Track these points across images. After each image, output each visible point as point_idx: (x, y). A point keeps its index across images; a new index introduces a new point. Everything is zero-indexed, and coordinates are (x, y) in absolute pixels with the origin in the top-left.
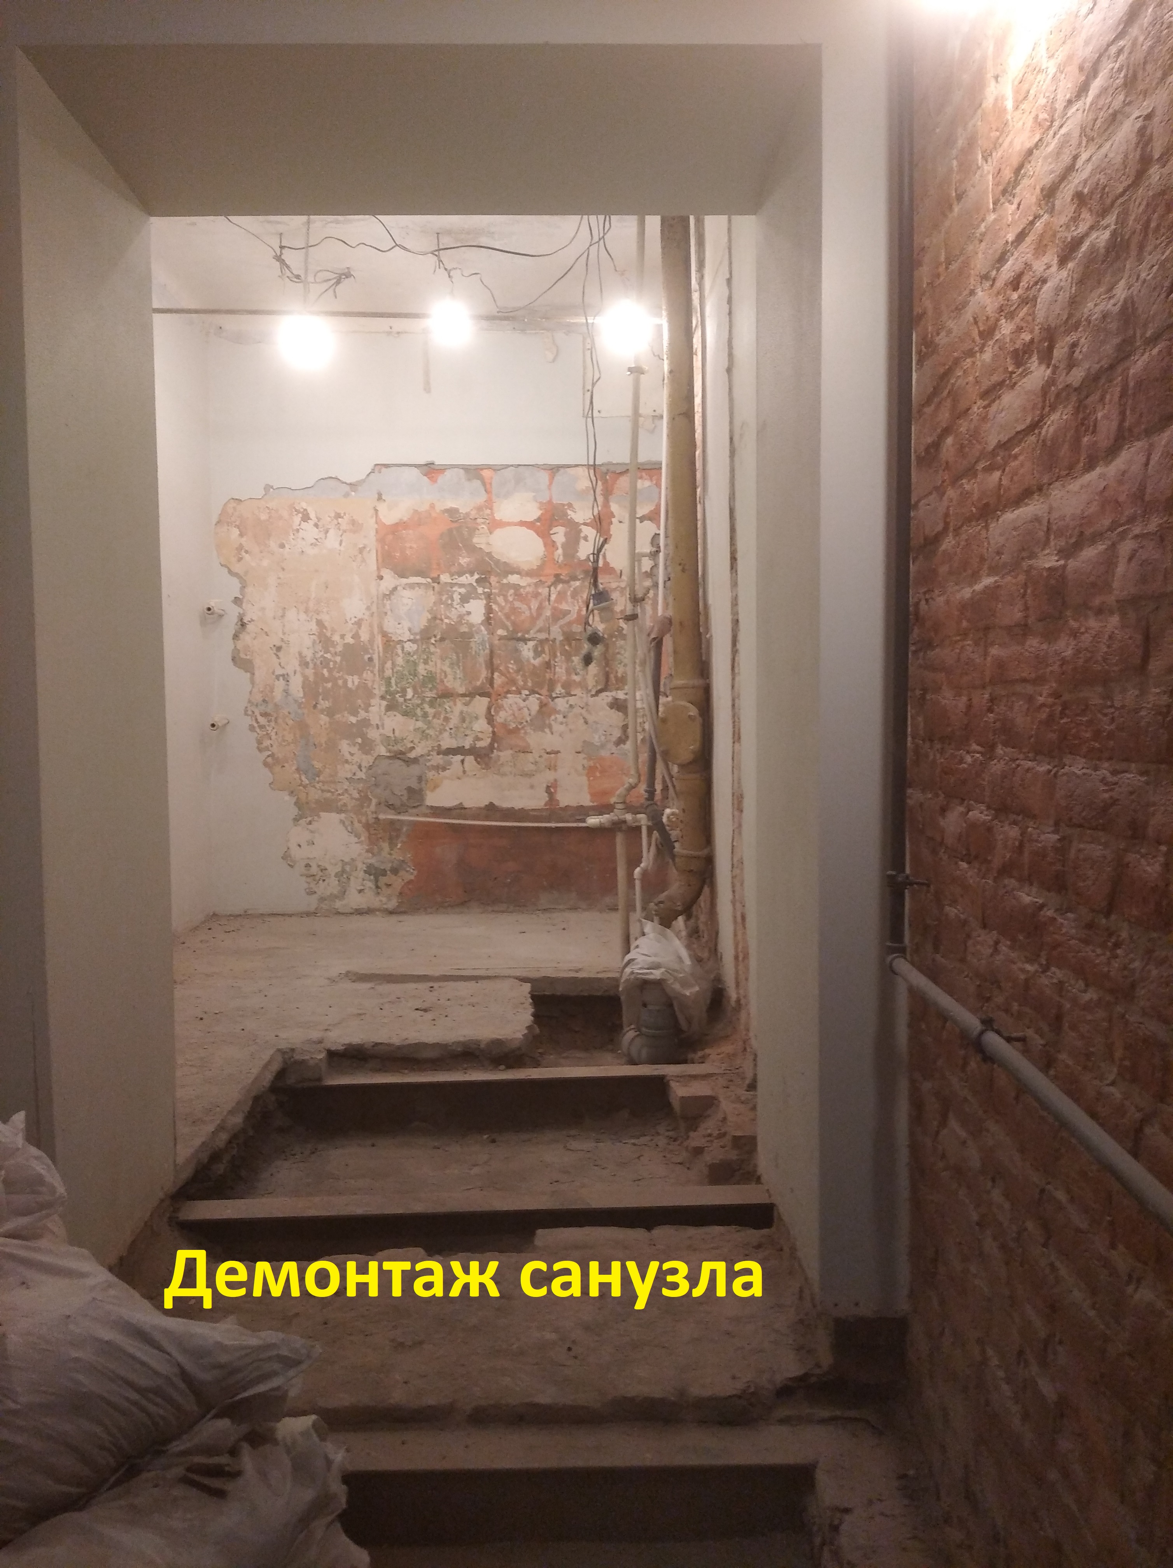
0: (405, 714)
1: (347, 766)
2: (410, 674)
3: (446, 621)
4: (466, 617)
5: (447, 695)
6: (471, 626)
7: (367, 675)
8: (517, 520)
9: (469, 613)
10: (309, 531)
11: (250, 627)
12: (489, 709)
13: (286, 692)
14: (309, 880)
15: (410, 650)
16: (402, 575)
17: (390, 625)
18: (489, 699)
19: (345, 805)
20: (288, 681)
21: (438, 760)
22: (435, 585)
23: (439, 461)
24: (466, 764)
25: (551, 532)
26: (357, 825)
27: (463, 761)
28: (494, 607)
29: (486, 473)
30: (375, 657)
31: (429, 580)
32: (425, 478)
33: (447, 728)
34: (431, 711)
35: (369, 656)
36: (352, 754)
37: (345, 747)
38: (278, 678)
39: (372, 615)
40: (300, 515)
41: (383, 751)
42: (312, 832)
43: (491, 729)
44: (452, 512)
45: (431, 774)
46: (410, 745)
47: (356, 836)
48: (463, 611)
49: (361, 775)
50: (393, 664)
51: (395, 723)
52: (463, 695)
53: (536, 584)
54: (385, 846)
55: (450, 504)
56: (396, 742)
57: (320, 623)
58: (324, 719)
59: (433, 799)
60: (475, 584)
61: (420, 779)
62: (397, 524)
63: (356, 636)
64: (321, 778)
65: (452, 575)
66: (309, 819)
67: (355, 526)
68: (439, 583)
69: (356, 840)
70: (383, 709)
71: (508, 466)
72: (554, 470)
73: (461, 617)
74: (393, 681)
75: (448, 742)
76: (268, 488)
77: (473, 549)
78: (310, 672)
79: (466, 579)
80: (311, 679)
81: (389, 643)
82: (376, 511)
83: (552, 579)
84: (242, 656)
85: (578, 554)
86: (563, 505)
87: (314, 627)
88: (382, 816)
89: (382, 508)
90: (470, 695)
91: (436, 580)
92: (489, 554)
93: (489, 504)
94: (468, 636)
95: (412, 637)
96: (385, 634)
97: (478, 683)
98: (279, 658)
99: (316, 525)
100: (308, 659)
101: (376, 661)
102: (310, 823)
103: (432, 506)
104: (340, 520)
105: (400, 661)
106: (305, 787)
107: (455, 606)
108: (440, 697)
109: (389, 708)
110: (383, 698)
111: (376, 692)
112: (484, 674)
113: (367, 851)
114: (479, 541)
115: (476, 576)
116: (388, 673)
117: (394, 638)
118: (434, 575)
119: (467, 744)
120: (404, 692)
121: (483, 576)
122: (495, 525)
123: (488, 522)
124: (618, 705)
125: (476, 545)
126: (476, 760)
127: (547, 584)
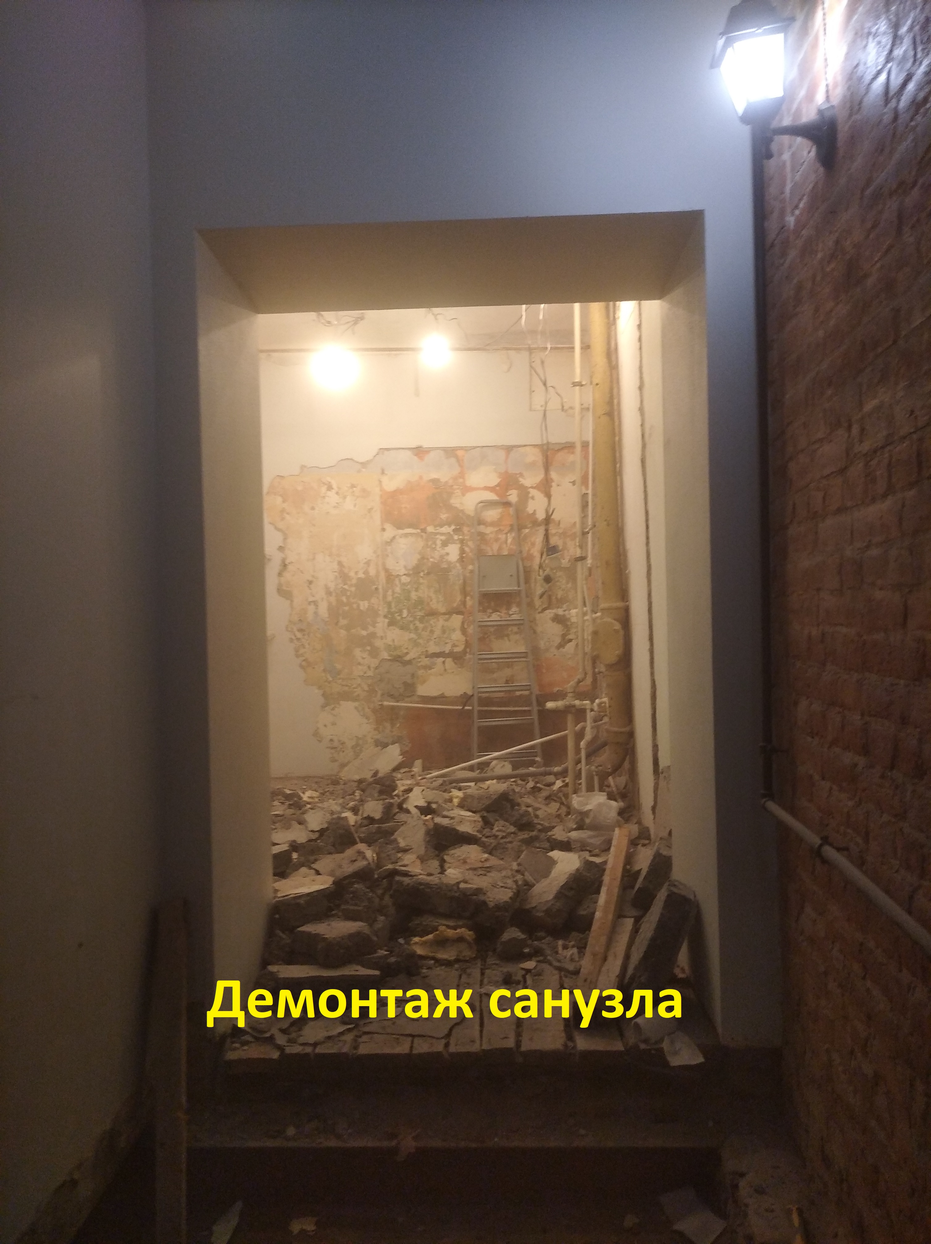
0: (402, 628)
1: (360, 667)
2: (406, 600)
3: (431, 560)
4: (446, 557)
5: (433, 614)
6: (449, 563)
7: (374, 600)
8: (482, 486)
9: (448, 554)
10: (332, 497)
11: (290, 567)
12: (463, 623)
13: (316, 613)
14: (333, 751)
15: (405, 581)
16: (399, 527)
17: (391, 564)
18: (463, 617)
19: (358, 695)
20: (317, 606)
21: (426, 661)
22: (423, 534)
23: (426, 445)
24: (446, 665)
25: (508, 494)
26: (367, 710)
27: (444, 662)
28: (467, 549)
29: (460, 453)
30: (380, 587)
31: (419, 531)
32: (416, 457)
33: (432, 638)
34: (421, 626)
35: (376, 587)
36: (363, 658)
37: (358, 653)
38: (310, 603)
39: (378, 556)
40: (326, 486)
41: (385, 655)
42: (334, 715)
43: (464, 639)
44: (435, 481)
45: (421, 672)
46: (406, 651)
47: (367, 718)
48: (443, 552)
49: (370, 673)
50: (393, 593)
51: (395, 636)
52: (444, 614)
53: (497, 532)
54: (388, 725)
55: (434, 475)
56: (395, 648)
57: (340, 563)
58: (343, 632)
59: (423, 690)
60: (452, 533)
61: (413, 675)
62: (395, 491)
63: (366, 572)
64: (342, 676)
65: (435, 526)
66: (333, 706)
67: (365, 493)
68: (426, 533)
69: (366, 721)
70: (386, 624)
71: (475, 448)
72: (509, 449)
73: (442, 557)
74: (393, 605)
75: (433, 648)
76: (303, 467)
77: (450, 508)
78: (333, 599)
79: (445, 529)
80: (334, 603)
81: (390, 577)
82: (380, 482)
83: (508, 528)
84: (284, 588)
85: (528, 509)
86: (516, 474)
87: (336, 566)
88: (386, 703)
89: (385, 480)
90: (450, 613)
91: (424, 530)
92: (462, 511)
93: (462, 475)
94: (447, 571)
95: (406, 572)
96: (387, 570)
97: (455, 605)
98: (311, 589)
99: (337, 493)
100: (332, 590)
101: (381, 590)
102: (333, 709)
103: (421, 478)
104: (355, 489)
105: (398, 589)
106: (329, 682)
107: (438, 549)
108: (428, 615)
109: (390, 624)
110: (385, 617)
111: (380, 612)
112: (459, 598)
113: (375, 729)
114: (455, 502)
115: (453, 527)
116: (390, 598)
117: (393, 574)
118: (423, 527)
119: (447, 649)
120: (400, 612)
121: (458, 527)
122: (467, 489)
123: (461, 488)
124: (558, 619)
125: (453, 505)
126: (453, 661)
127: (505, 532)
